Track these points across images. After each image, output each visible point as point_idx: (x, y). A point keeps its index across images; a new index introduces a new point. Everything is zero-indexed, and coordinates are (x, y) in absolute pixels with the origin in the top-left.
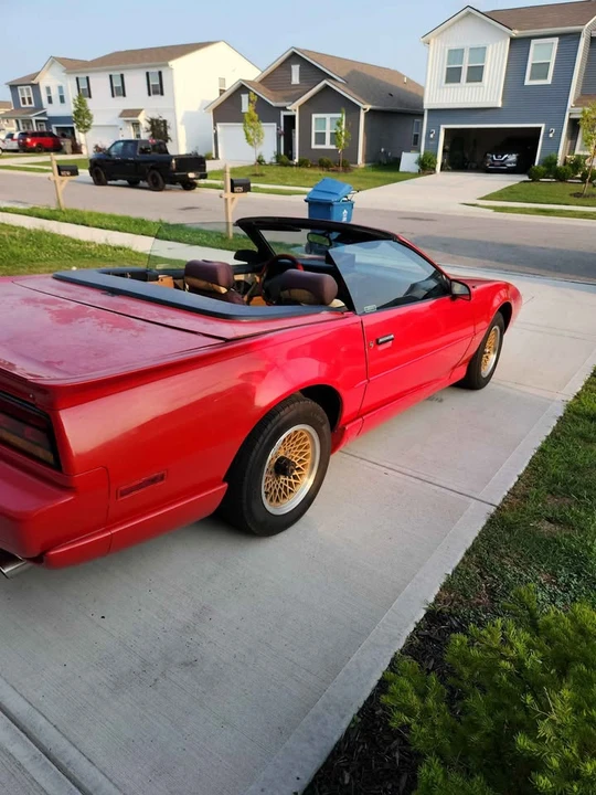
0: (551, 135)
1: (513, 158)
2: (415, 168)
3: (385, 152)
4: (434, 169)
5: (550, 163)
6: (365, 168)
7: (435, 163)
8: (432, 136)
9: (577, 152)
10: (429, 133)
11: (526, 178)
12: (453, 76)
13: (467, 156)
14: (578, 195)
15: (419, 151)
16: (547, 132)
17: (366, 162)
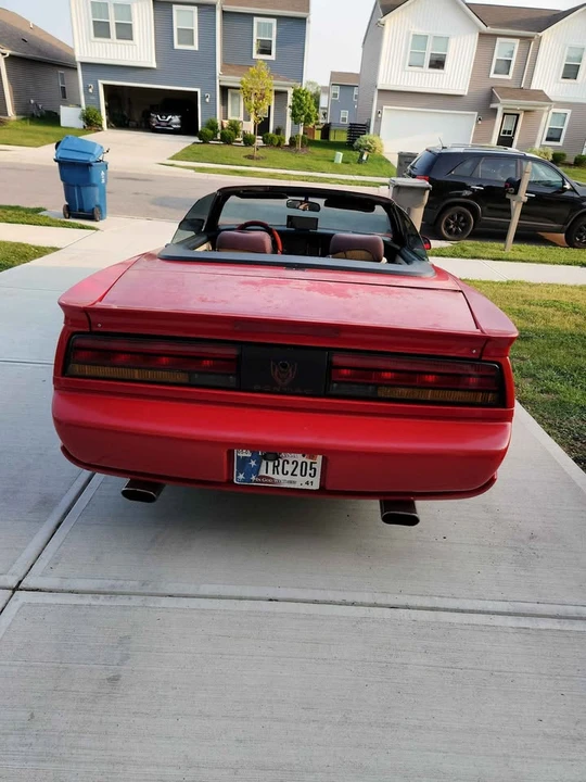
0: (207, 100)
1: (176, 119)
2: (80, 124)
3: (36, 104)
4: (101, 126)
5: (212, 126)
6: (17, 121)
7: (101, 120)
8: (91, 90)
9: (230, 117)
10: (86, 88)
11: (196, 139)
12: (101, 30)
13: (125, 113)
14: (250, 157)
15: (80, 106)
16: (204, 98)
17: (17, 114)
